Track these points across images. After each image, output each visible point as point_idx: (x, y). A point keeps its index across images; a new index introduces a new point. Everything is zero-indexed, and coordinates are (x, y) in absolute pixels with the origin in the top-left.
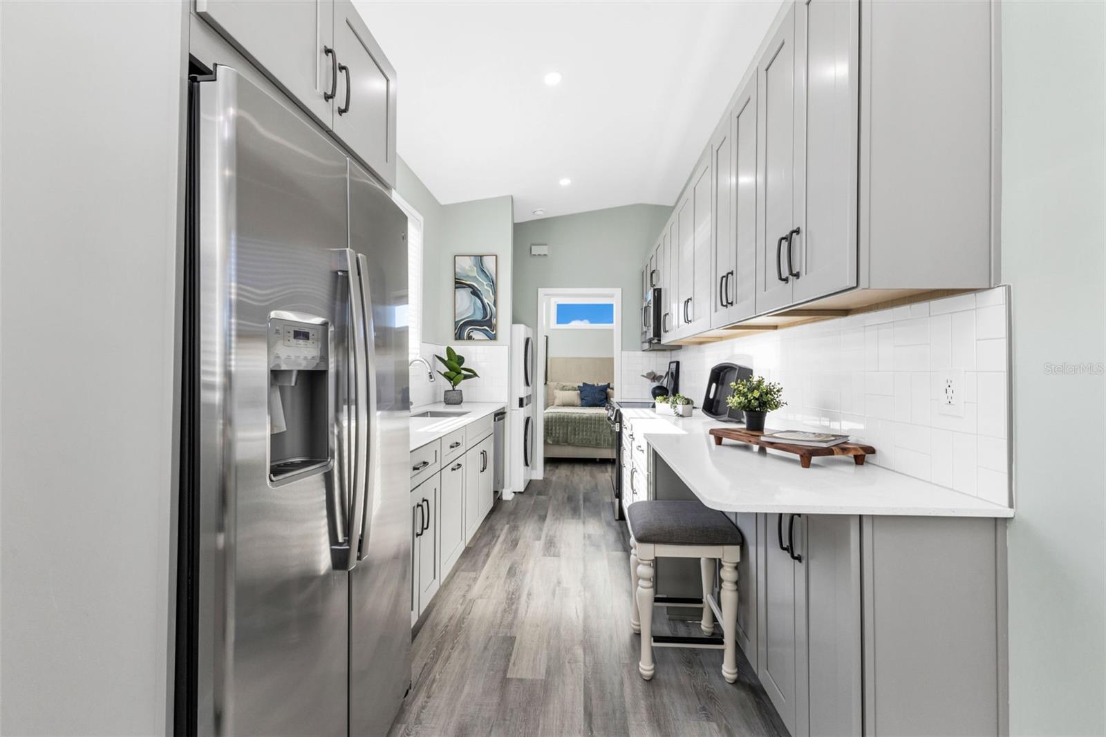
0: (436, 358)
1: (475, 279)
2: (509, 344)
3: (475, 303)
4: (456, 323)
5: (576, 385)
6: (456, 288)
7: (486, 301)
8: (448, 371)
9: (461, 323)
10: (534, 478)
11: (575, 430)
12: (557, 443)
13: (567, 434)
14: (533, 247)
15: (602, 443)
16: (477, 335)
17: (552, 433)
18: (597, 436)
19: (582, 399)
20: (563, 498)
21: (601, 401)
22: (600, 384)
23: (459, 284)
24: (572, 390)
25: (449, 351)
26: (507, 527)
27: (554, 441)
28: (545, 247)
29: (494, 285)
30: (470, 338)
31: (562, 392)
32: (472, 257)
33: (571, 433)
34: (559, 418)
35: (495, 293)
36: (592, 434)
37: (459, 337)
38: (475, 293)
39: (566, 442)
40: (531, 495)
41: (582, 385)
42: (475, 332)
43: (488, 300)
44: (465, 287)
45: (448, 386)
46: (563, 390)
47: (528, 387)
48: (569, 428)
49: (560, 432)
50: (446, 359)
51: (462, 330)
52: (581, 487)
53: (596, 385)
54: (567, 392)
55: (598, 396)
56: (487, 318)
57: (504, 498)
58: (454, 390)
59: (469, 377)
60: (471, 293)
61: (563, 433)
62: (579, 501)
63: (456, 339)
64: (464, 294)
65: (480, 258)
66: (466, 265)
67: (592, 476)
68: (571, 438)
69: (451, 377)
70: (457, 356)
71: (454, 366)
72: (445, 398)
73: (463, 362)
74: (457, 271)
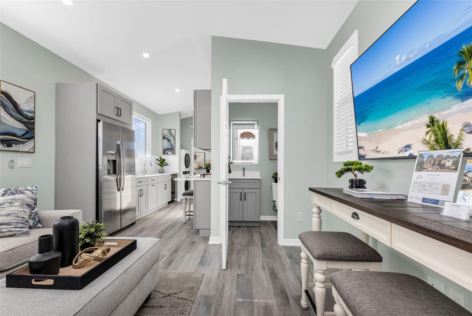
0: (156, 159)
1: (169, 136)
2: (179, 155)
3: (169, 144)
4: (163, 149)
7: (172, 143)
8: (160, 163)
9: (165, 149)
14: (190, 125)
16: (169, 153)
23: (164, 138)
25: (160, 158)
29: (174, 138)
30: (167, 154)
32: (168, 130)
35: (175, 140)
37: (164, 153)
38: (169, 140)
42: (169, 152)
44: (166, 139)
45: (160, 167)
47: (187, 169)
50: (160, 160)
51: (165, 152)
56: (172, 148)
58: (162, 169)
59: (167, 165)
64: (165, 141)
65: (170, 130)
66: (166, 132)
69: (161, 165)
70: (163, 159)
71: (162, 162)
72: (159, 171)
73: (165, 161)
74: (163, 134)
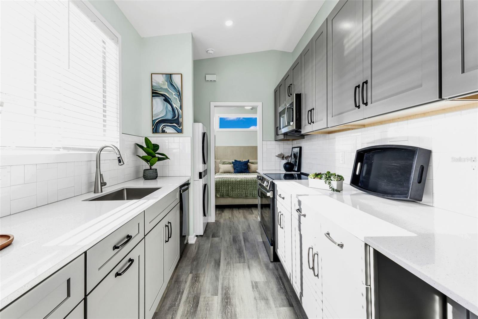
0: (137, 146)
1: (166, 90)
2: (192, 136)
3: (167, 107)
4: (153, 121)
5: (231, 161)
6: (153, 96)
7: (174, 106)
8: (147, 155)
9: (157, 121)
10: (209, 221)
11: (233, 188)
12: (222, 196)
13: (228, 190)
14: (207, 75)
15: (249, 195)
16: (168, 130)
17: (219, 191)
18: (246, 191)
19: (234, 169)
20: (230, 238)
21: (245, 170)
22: (243, 161)
23: (155, 94)
24: (229, 164)
25: (147, 140)
26: (190, 276)
27: (220, 195)
28: (215, 75)
29: (180, 95)
30: (163, 132)
31: (224, 165)
32: (165, 75)
33: (230, 190)
34: (224, 182)
35: (181, 100)
36: (243, 190)
37: (155, 130)
38: (167, 100)
39: (228, 195)
40: (208, 237)
41: (234, 161)
42: (167, 127)
43: (176, 105)
44: (159, 96)
45: (147, 166)
46: (223, 164)
47: (205, 165)
48: (229, 187)
49: (224, 190)
50: (145, 146)
51: (157, 126)
52: (240, 227)
53: (241, 161)
54: (226, 165)
55: (243, 167)
56: (175, 118)
57: (190, 242)
58: (151, 169)
59: (163, 159)
60: (164, 100)
61: (226, 190)
62: (241, 242)
63: (153, 133)
64: (159, 101)
65: (170, 75)
66: (160, 80)
67: (245, 217)
68: (231, 193)
69: (149, 159)
70: (153, 144)
71: (151, 151)
72: (144, 175)
73: (158, 149)
74: (153, 84)
